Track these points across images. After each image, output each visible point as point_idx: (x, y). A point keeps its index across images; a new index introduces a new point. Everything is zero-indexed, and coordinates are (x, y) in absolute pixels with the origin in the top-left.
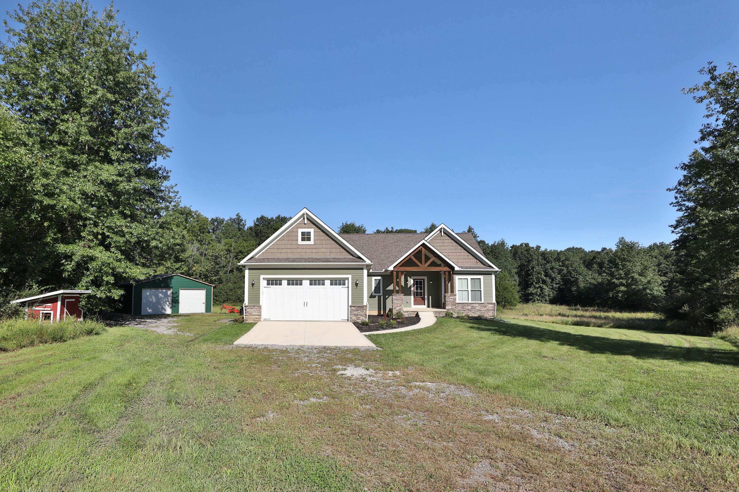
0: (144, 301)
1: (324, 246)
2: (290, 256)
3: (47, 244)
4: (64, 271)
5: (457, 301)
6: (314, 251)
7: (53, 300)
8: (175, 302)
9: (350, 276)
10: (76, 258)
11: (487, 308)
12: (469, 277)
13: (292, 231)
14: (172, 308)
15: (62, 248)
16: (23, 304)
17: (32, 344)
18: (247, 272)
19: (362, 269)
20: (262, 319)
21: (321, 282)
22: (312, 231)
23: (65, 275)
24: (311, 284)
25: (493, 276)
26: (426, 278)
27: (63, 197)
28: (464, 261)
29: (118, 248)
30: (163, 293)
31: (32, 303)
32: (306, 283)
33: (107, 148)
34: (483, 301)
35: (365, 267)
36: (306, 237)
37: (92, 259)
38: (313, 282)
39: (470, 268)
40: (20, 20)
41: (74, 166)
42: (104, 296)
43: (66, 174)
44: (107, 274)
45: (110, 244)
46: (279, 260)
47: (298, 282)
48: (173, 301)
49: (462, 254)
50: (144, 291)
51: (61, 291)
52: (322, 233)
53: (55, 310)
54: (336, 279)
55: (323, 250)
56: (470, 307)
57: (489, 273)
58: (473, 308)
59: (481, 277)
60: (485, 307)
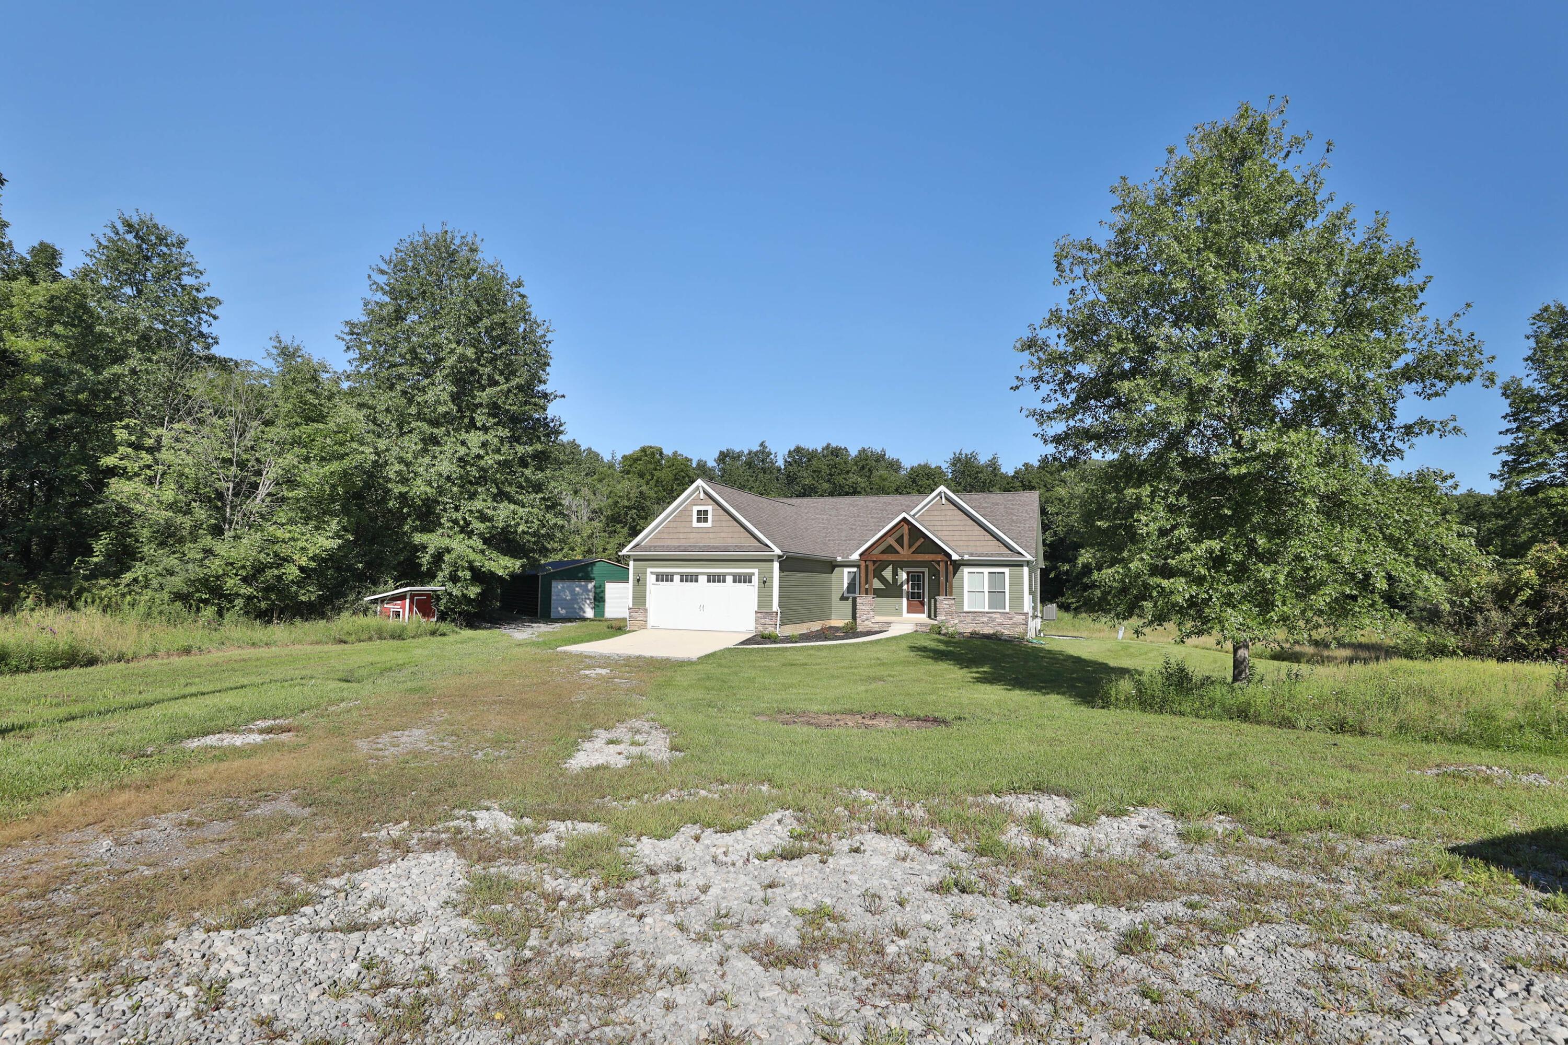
0: (554, 597)
1: (725, 529)
2: (683, 543)
3: (405, 533)
4: (421, 565)
5: (966, 609)
6: (712, 536)
7: (402, 597)
8: (599, 600)
9: (756, 571)
10: (431, 550)
11: (1014, 620)
12: (986, 570)
13: (684, 510)
14: (594, 608)
15: (418, 538)
16: (375, 601)
17: (370, 639)
18: (631, 563)
19: (772, 561)
20: (649, 626)
21: (720, 579)
22: (709, 508)
23: (424, 568)
24: (709, 581)
25: (1026, 570)
26: (926, 570)
27: (419, 481)
28: (978, 543)
29: (481, 535)
30: (580, 587)
31: (383, 600)
32: (703, 579)
33: (474, 411)
34: (1007, 610)
35: (776, 558)
36: (702, 516)
37: (448, 550)
38: (712, 578)
39: (987, 555)
40: (382, 272)
41: (434, 440)
42: (459, 594)
43: (425, 451)
44: (463, 569)
45: (472, 531)
46: (668, 548)
47: (693, 578)
48: (595, 598)
49: (977, 533)
50: (554, 584)
51: (408, 589)
52: (722, 512)
53: (403, 608)
54: (740, 575)
55: (723, 535)
56: (985, 619)
57: (1019, 565)
58: (992, 620)
59: (1006, 570)
60: (1011, 619)
